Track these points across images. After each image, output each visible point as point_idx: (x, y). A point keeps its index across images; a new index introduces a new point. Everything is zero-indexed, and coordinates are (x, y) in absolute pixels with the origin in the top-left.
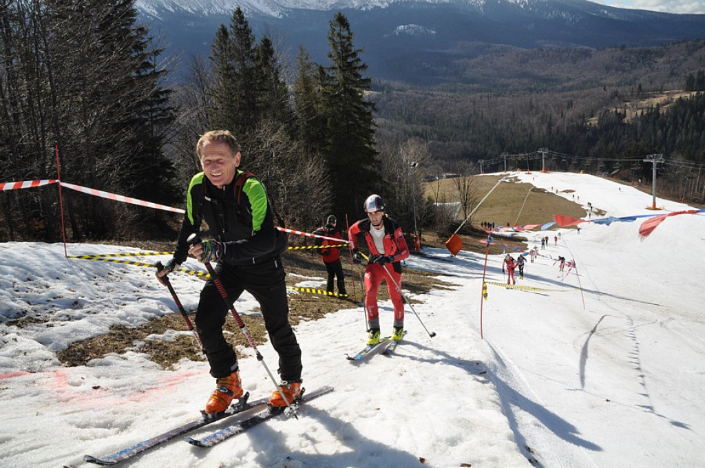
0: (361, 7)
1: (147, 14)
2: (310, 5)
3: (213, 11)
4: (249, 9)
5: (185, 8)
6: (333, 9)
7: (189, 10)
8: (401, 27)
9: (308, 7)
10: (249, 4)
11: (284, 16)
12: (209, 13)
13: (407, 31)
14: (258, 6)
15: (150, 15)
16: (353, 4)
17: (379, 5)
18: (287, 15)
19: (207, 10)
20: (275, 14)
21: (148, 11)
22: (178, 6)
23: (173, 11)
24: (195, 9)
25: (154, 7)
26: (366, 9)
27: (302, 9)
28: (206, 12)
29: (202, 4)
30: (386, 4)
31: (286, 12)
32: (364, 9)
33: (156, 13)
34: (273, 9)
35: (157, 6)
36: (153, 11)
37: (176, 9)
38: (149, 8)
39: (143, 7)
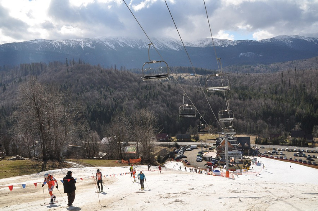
0: (222, 46)
1: (109, 47)
2: (195, 45)
3: (143, 47)
4: (162, 46)
5: (129, 45)
6: (207, 47)
7: (131, 46)
8: (242, 54)
9: (194, 46)
10: (162, 44)
11: (180, 50)
12: (141, 48)
13: (245, 55)
14: (167, 45)
15: (111, 48)
16: (218, 44)
17: (232, 44)
18: (182, 49)
19: (141, 46)
20: (175, 49)
21: (110, 46)
22: (126, 44)
23: (123, 46)
24: (134, 46)
25: (114, 45)
26: (225, 46)
27: (190, 47)
28: (140, 48)
29: (138, 44)
30: (236, 44)
31: (181, 48)
32: (223, 46)
33: (114, 47)
34: (175, 47)
35: (115, 44)
36: (112, 46)
37: (125, 45)
38: (111, 45)
39: (108, 45)
